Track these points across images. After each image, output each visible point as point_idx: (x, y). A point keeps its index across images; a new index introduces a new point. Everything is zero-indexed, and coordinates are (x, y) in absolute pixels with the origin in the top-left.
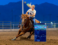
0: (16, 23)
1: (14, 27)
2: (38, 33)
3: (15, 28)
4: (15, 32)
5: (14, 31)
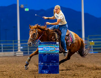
0: (6, 42)
1: (4, 48)
2: (45, 58)
3: (4, 51)
4: (7, 58)
5: (3, 57)
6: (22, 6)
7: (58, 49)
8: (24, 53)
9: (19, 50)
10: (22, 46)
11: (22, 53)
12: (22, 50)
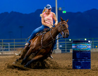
6: (60, 9)
7: (90, 47)
8: (62, 51)
9: (58, 49)
10: (60, 44)
11: (61, 51)
12: (60, 48)
